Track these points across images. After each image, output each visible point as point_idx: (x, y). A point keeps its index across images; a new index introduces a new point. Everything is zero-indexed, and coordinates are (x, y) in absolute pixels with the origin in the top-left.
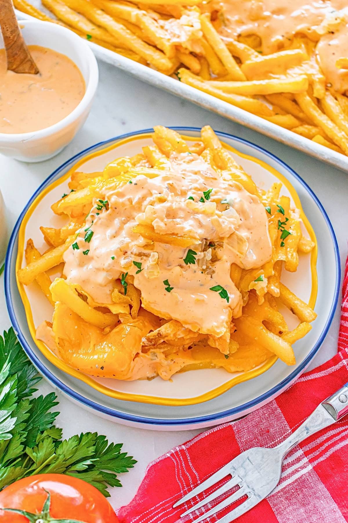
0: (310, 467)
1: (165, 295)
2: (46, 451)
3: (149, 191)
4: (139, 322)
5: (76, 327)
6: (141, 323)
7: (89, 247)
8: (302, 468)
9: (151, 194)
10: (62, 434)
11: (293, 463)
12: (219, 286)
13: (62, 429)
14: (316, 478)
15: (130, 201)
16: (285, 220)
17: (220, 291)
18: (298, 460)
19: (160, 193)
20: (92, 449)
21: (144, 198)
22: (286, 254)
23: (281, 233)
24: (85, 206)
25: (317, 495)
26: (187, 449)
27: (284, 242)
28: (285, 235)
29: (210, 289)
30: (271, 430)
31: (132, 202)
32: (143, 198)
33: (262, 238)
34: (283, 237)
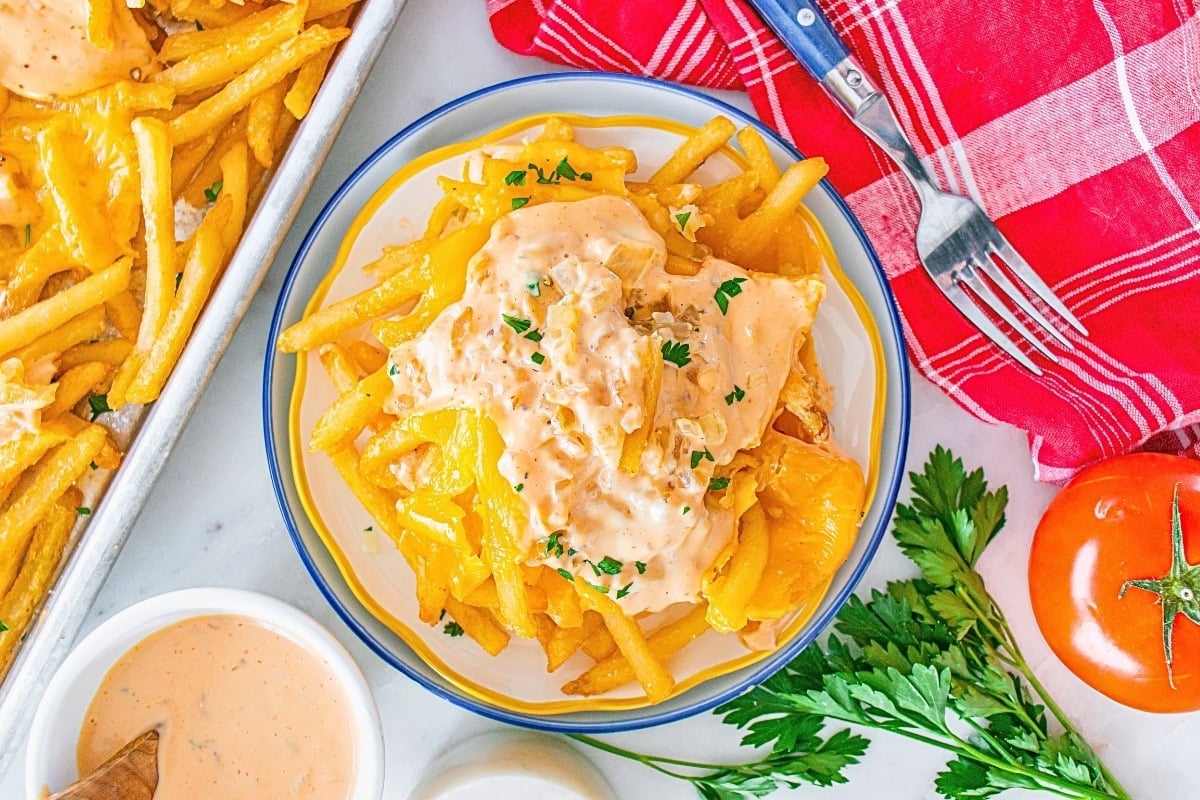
0: (957, 145)
1: (750, 401)
2: (953, 605)
3: (544, 444)
4: (770, 452)
5: (780, 572)
6: (770, 448)
7: (630, 564)
8: (952, 157)
9: (551, 442)
10: (898, 582)
11: (942, 174)
12: (715, 297)
13: (889, 583)
14: (979, 135)
15: (562, 485)
16: (534, 170)
17: (726, 295)
18: (938, 166)
19: (549, 422)
20: (927, 524)
21: (560, 457)
22: (610, 168)
23: (562, 178)
24: (526, 584)
25: (1013, 131)
26: (928, 357)
27: (581, 174)
28: (566, 171)
29: (724, 314)
30: (884, 211)
31: (567, 480)
32: (558, 458)
33: (594, 214)
34: (569, 174)
